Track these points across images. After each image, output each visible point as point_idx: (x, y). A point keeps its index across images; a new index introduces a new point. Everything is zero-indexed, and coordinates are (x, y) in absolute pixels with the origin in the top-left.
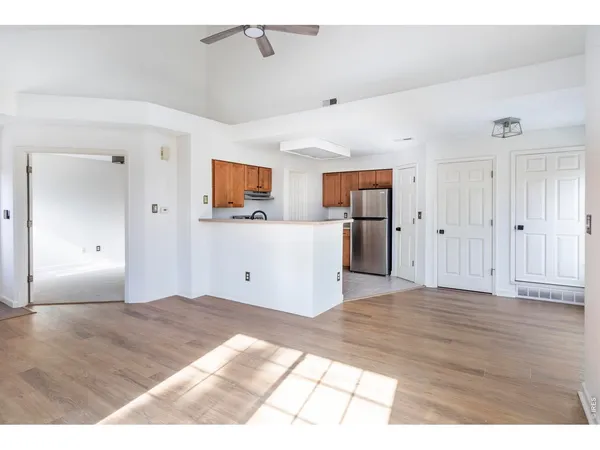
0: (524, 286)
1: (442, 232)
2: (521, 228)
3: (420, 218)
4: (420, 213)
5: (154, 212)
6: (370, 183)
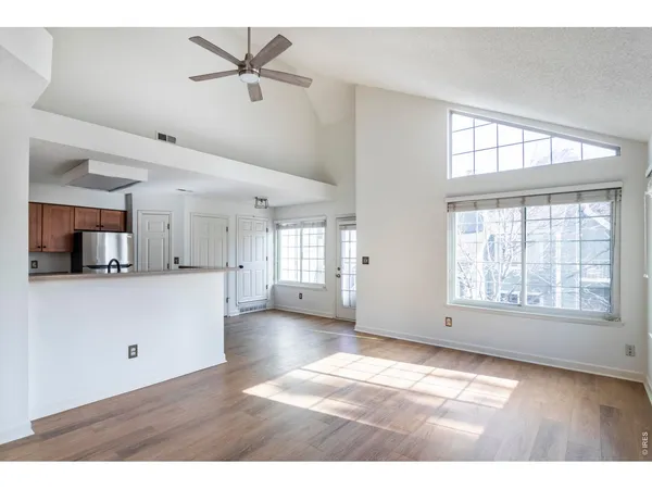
0: (242, 306)
2: (241, 267)
4: (176, 259)
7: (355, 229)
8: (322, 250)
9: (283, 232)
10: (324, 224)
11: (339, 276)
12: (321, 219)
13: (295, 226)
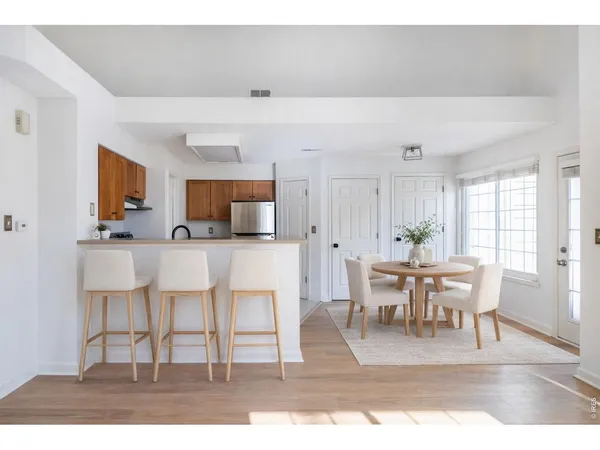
1: (336, 246)
3: (314, 232)
4: (314, 227)
5: (6, 230)
6: (246, 195)
7: (576, 173)
8: (532, 214)
9: (471, 190)
10: (535, 168)
11: (563, 263)
12: (529, 161)
13: (486, 179)
